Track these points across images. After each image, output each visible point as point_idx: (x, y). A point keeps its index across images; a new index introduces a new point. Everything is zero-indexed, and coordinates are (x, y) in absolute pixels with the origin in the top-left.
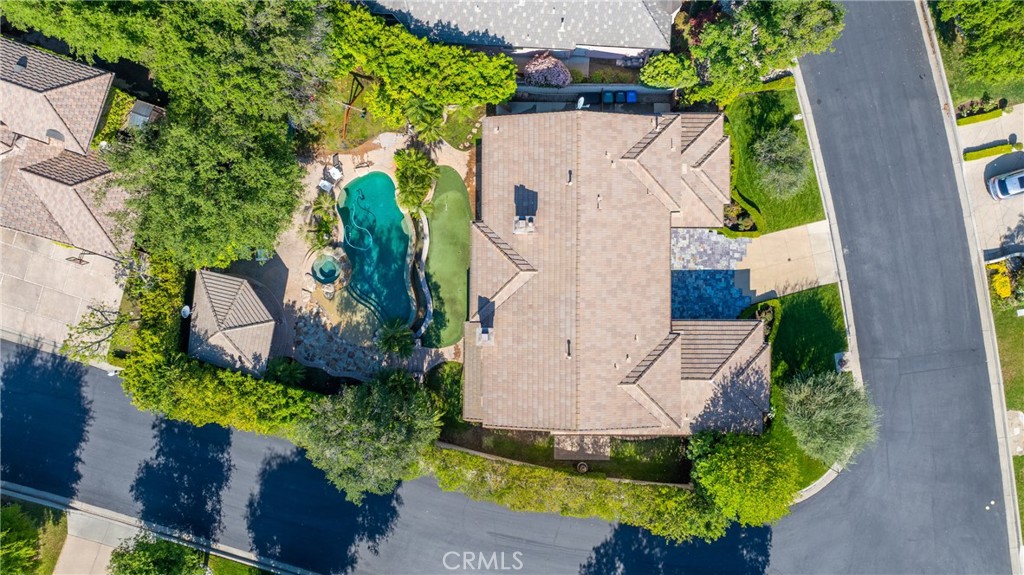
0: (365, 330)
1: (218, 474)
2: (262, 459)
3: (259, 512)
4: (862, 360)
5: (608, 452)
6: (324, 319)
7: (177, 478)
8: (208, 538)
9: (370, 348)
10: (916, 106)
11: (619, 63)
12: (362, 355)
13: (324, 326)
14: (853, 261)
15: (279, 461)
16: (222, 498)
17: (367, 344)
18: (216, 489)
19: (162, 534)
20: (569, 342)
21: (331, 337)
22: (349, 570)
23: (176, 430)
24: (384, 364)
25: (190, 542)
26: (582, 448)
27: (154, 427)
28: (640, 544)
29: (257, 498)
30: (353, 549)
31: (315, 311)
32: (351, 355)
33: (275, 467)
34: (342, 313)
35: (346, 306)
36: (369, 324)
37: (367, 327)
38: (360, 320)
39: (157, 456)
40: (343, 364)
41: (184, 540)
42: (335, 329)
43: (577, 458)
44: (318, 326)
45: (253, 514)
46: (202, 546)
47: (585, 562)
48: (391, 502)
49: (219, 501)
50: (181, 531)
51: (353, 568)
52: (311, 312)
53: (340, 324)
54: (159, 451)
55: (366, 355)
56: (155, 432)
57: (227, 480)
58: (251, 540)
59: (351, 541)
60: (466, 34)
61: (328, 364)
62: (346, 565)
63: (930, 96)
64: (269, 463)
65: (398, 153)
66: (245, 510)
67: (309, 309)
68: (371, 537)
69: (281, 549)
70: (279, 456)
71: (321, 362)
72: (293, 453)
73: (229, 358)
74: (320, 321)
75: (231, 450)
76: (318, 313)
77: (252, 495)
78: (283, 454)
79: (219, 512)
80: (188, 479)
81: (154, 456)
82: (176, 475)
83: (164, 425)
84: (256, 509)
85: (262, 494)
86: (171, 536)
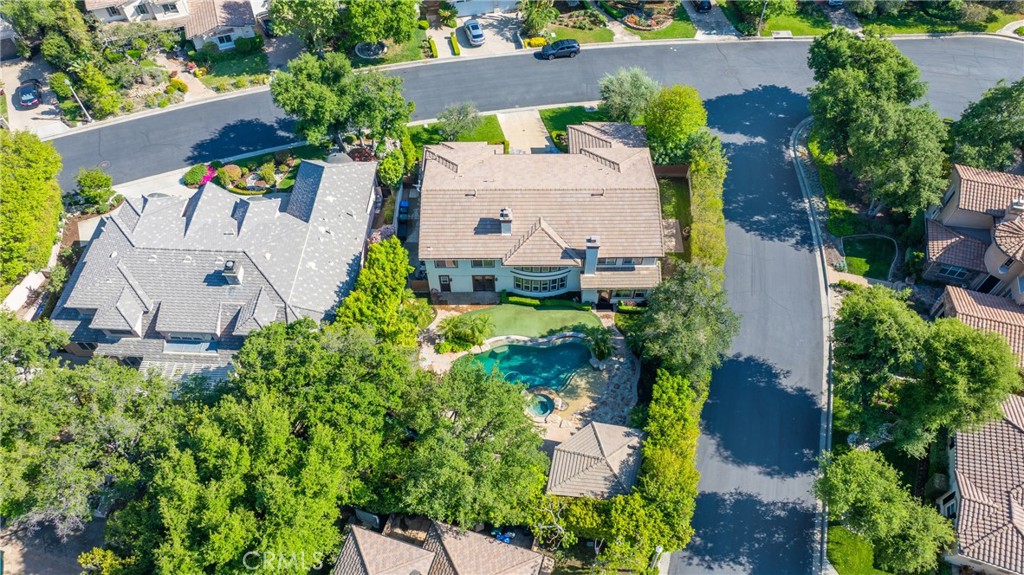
0: (593, 378)
1: (747, 505)
2: (723, 465)
3: (776, 468)
4: (589, 100)
5: (672, 221)
6: (586, 409)
7: (759, 544)
8: (814, 515)
9: (609, 371)
10: (422, 75)
11: (378, 211)
12: (616, 378)
13: (593, 409)
14: (523, 103)
15: (722, 450)
16: (771, 500)
17: (605, 375)
18: (763, 506)
19: (821, 561)
20: (592, 195)
21: (603, 403)
22: (810, 393)
23: (710, 545)
24: (622, 360)
25: (822, 533)
26: (672, 235)
27: (711, 568)
28: (737, 208)
29: (762, 469)
30: (790, 390)
31: (579, 417)
32: (617, 386)
33: (729, 453)
34: (579, 396)
35: (572, 393)
36: (587, 375)
37: (590, 376)
38: (584, 381)
39: (741, 564)
40: (626, 393)
41: (822, 538)
42: (593, 400)
43: (680, 238)
44: (593, 414)
45: (779, 473)
46: (823, 520)
47: (760, 238)
48: (741, 362)
49: (774, 504)
50: (814, 542)
51: (806, 390)
52: (580, 420)
53: (589, 397)
54: (735, 562)
55: (616, 375)
56: (715, 566)
57: (751, 496)
58: (805, 475)
59: (783, 392)
60: (348, 279)
61: (627, 405)
62: (806, 396)
63: (417, 69)
64: (726, 458)
65: (437, 351)
66: (776, 480)
67: (577, 421)
68: (776, 376)
69: (806, 449)
70: (718, 449)
71: (626, 410)
72: (713, 438)
73: (631, 459)
74: (589, 412)
75: (720, 492)
76: (581, 414)
77: (760, 473)
78: (715, 447)
79: (785, 504)
80: (759, 533)
81: (742, 568)
82: (756, 545)
83: (707, 558)
84: (773, 470)
85: (758, 464)
86: (821, 552)
